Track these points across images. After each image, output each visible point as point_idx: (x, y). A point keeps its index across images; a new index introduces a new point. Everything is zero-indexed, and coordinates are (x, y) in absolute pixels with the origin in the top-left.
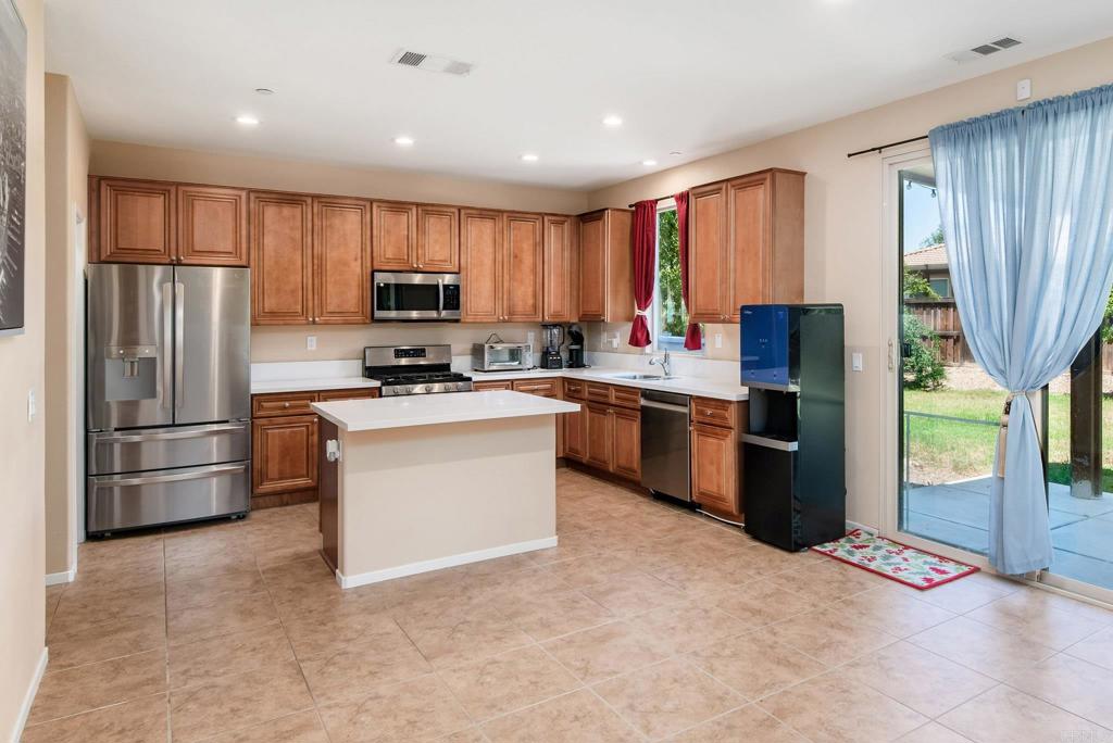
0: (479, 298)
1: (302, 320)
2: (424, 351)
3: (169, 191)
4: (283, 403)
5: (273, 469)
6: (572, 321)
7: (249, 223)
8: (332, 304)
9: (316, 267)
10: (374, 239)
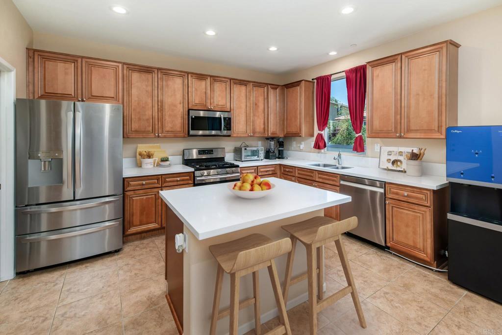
0: (239, 125)
1: (152, 135)
2: (212, 151)
3: (77, 61)
4: (142, 182)
5: (136, 219)
6: (281, 136)
7: (123, 81)
8: (168, 127)
9: (159, 107)
10: (190, 93)
